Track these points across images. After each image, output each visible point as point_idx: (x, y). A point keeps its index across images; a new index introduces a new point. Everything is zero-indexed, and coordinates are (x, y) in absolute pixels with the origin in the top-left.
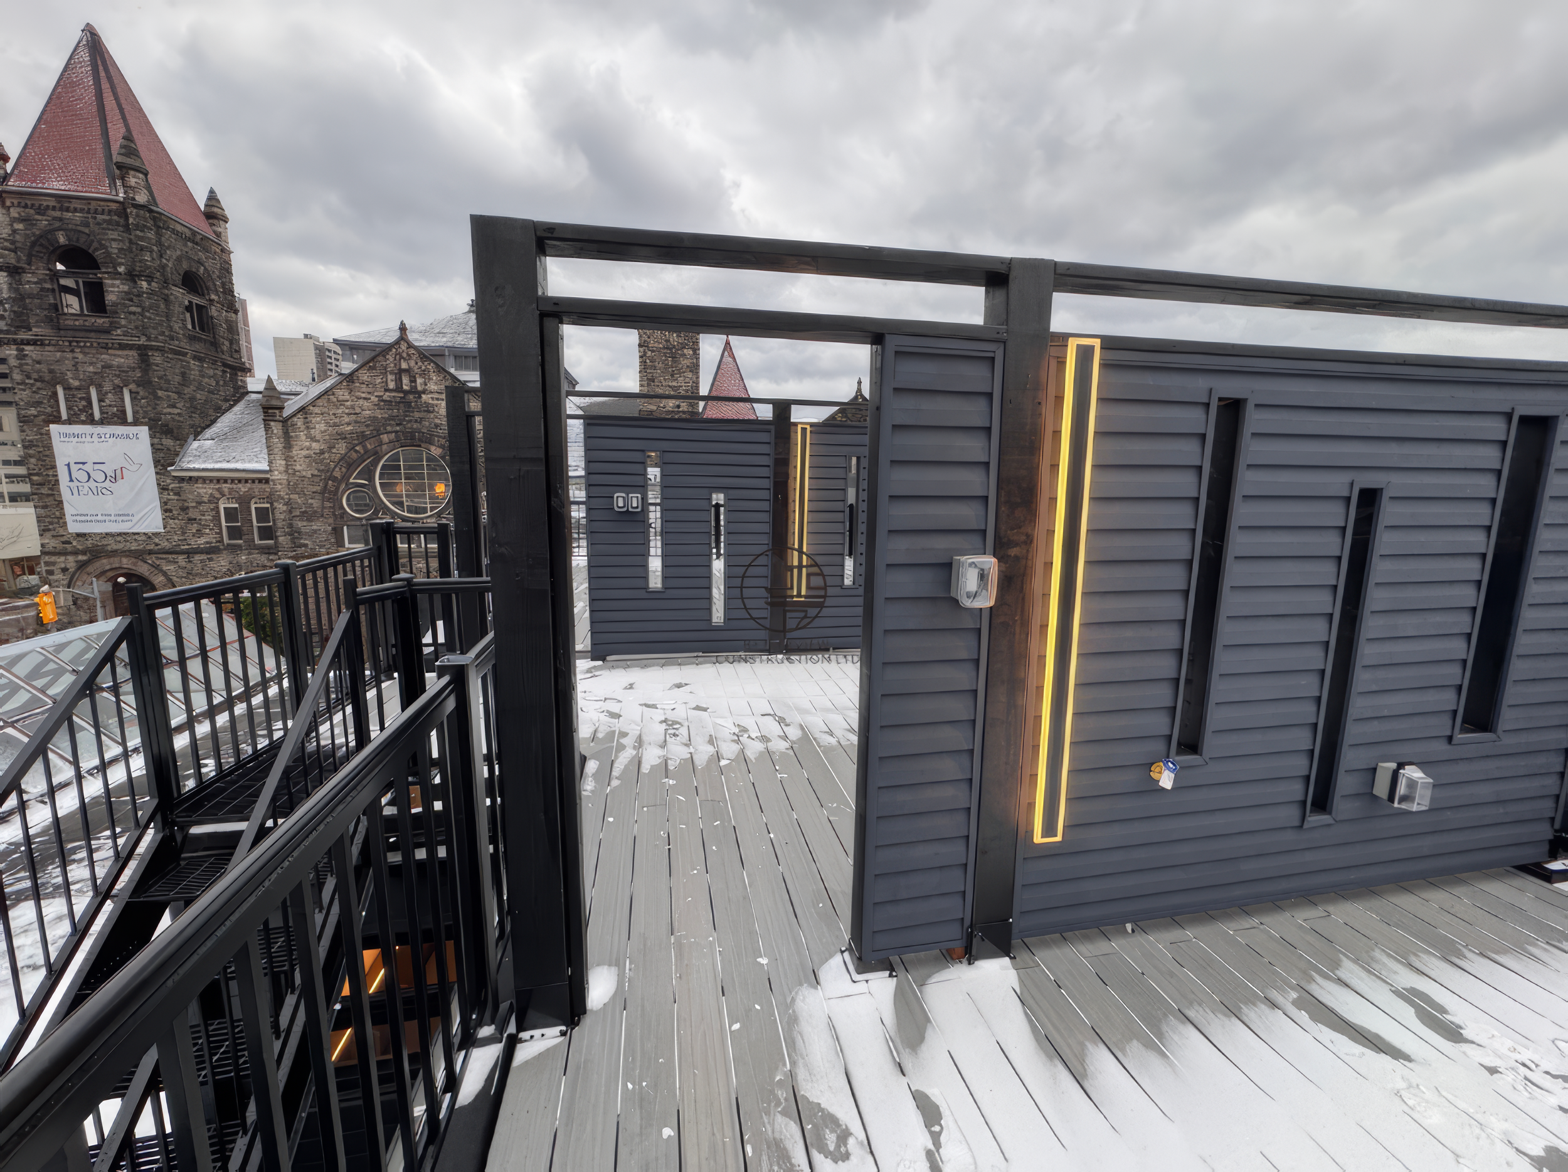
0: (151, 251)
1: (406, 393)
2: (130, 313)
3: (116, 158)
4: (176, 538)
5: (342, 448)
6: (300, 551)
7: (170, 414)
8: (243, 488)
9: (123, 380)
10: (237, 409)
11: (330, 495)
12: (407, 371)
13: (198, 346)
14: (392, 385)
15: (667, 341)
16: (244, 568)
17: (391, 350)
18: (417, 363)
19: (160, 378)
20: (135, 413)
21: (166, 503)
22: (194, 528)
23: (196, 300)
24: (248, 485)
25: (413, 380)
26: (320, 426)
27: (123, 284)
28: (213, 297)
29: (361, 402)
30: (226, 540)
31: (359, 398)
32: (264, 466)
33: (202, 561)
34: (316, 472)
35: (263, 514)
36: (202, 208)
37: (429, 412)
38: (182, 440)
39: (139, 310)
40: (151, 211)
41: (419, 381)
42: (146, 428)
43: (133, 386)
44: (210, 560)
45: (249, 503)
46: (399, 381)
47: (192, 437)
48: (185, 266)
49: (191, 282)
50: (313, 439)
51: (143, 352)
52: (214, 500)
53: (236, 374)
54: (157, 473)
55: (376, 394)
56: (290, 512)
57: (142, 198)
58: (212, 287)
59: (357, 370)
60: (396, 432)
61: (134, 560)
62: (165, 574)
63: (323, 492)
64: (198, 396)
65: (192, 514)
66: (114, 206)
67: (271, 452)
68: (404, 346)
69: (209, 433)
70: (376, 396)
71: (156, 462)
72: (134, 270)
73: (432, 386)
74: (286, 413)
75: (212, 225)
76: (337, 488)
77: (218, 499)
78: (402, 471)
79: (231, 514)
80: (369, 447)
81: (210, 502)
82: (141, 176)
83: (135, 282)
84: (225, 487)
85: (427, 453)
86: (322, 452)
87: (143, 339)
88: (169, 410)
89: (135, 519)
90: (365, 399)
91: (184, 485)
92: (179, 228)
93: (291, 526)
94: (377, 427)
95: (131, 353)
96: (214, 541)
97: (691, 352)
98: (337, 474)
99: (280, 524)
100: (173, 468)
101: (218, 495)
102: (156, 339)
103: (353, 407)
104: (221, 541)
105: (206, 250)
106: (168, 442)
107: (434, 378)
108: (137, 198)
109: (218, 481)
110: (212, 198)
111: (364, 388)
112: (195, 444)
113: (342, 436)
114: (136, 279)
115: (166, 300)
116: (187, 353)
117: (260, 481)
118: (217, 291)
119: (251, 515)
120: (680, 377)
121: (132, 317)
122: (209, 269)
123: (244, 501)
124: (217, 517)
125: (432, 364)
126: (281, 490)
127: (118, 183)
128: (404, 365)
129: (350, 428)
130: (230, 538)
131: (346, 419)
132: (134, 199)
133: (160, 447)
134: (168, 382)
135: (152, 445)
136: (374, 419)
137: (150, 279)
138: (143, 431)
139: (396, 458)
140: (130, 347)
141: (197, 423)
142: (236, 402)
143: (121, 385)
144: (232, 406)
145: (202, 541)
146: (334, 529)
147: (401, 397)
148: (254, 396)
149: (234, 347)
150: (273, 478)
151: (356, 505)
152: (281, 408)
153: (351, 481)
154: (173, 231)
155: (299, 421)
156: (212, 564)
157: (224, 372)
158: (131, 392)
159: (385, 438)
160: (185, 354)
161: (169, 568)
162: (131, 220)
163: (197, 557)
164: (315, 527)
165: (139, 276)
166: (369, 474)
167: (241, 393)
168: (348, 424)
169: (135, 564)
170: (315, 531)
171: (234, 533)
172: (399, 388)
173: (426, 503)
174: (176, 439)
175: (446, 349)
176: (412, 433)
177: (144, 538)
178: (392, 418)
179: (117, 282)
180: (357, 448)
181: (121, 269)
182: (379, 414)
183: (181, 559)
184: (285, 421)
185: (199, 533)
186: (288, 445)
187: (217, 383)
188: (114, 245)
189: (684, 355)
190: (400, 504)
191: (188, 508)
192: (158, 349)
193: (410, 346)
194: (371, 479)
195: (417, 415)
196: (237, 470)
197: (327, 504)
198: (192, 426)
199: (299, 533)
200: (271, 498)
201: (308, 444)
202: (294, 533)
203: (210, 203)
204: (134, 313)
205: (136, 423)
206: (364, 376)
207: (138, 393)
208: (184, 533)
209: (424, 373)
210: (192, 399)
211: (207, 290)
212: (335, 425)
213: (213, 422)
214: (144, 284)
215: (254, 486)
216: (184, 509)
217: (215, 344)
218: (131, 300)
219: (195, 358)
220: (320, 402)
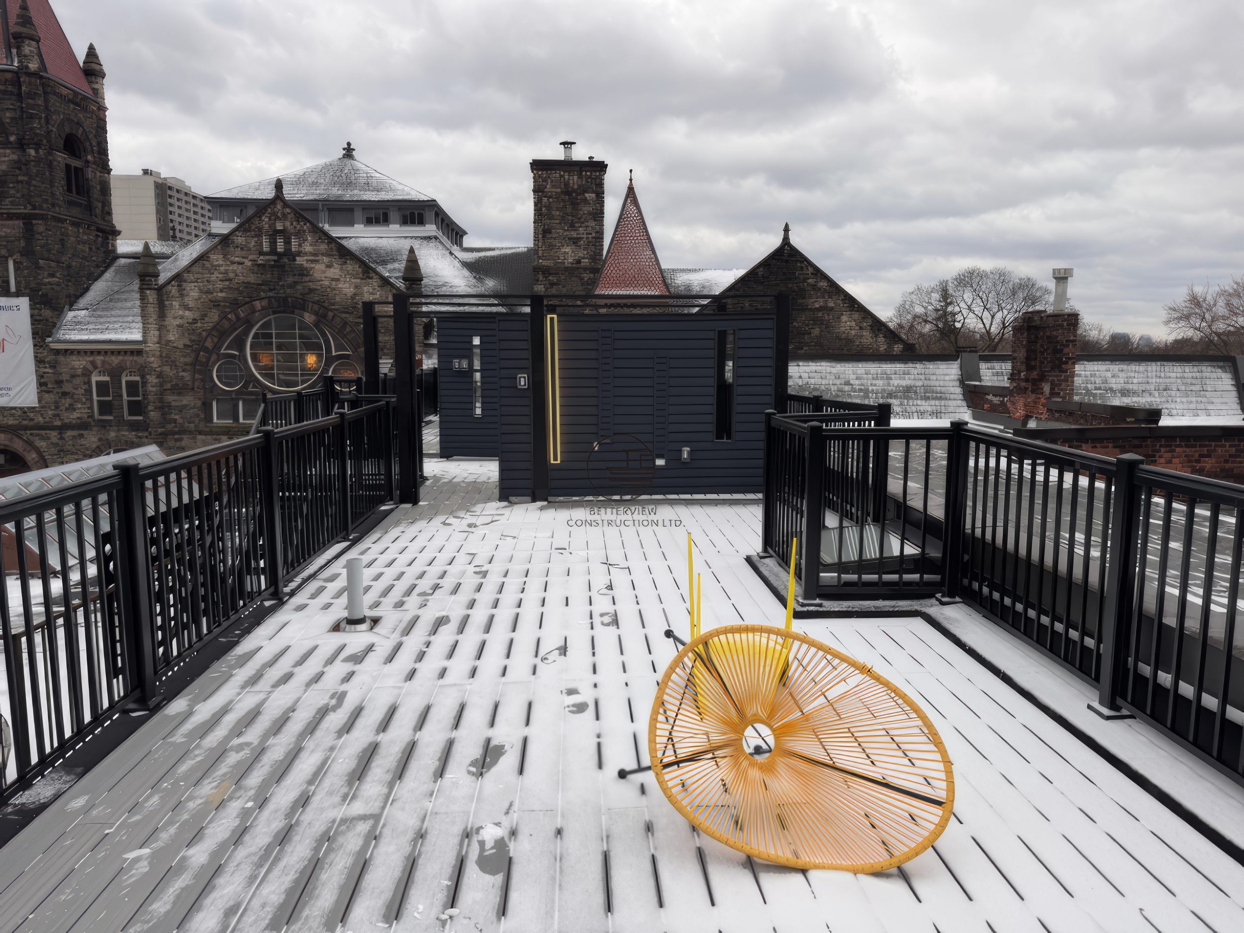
0: (40, 118)
1: (280, 255)
2: (18, 182)
3: (14, 28)
4: (50, 413)
5: (214, 316)
6: (170, 427)
7: (50, 283)
8: (115, 360)
9: (8, 250)
10: (108, 275)
11: (201, 368)
12: (283, 232)
13: (75, 211)
14: (266, 247)
15: (567, 184)
16: (113, 445)
17: (266, 210)
18: (292, 224)
19: (42, 247)
20: (18, 283)
21: (42, 377)
22: (67, 402)
23: (75, 163)
24: (121, 358)
25: (288, 242)
26: (193, 293)
27: (13, 153)
28: (89, 158)
29: (235, 267)
30: (96, 415)
31: (233, 263)
32: (137, 336)
33: (74, 437)
34: (188, 343)
35: (132, 388)
36: (81, 64)
37: (302, 275)
38: (59, 312)
39: (26, 178)
40: (41, 77)
41: (294, 242)
42: (27, 299)
43: (17, 256)
44: (81, 436)
45: (120, 376)
46: (273, 244)
47: (67, 307)
48: (67, 129)
49: (72, 145)
50: (186, 308)
51: (28, 219)
52: (87, 374)
53: (107, 238)
54: (35, 346)
55: (250, 258)
56: (161, 385)
57: (33, 66)
58: (89, 148)
59: (232, 233)
60: (269, 298)
61: (10, 436)
62: (38, 451)
63: (193, 364)
64: (74, 264)
65: (67, 387)
66: (9, 76)
67: (146, 322)
68: (279, 206)
69: (83, 302)
70: (251, 260)
71: (35, 334)
72: (24, 138)
73: (307, 248)
74: (162, 279)
75: (90, 82)
76: (208, 359)
77: (91, 373)
78: (274, 340)
79: (102, 388)
80: (242, 315)
81: (83, 375)
82: (34, 43)
83: (24, 150)
84: (99, 359)
85: (300, 321)
86: (195, 321)
87: (29, 207)
88: (50, 280)
89: (12, 393)
90: (239, 263)
91: (61, 358)
92: (65, 92)
93: (161, 400)
94: (249, 292)
95: (17, 222)
96: (86, 416)
97: (593, 195)
98: (209, 344)
99: (151, 398)
100: (50, 339)
101: (90, 367)
102: (41, 208)
103: (226, 272)
104: (91, 416)
105: (85, 109)
106: (47, 313)
107: (309, 239)
108: (30, 65)
109: (92, 352)
110: (92, 53)
111: (238, 252)
112: (71, 314)
113: (216, 304)
114: (25, 147)
115: (50, 165)
116: (66, 220)
117: (132, 352)
118: (92, 151)
119: (121, 388)
120: (581, 227)
121: (20, 186)
122: (87, 130)
123: (115, 374)
124: (89, 391)
125: (308, 224)
126: (154, 362)
127: (14, 51)
128: (279, 226)
129: (223, 295)
130: (101, 413)
131: (220, 285)
132: (27, 67)
133: (38, 318)
134: (49, 251)
135: (32, 316)
136: (247, 285)
137: (37, 146)
138: (24, 303)
139: (266, 325)
140: (17, 216)
141: (72, 292)
142: (107, 268)
143: (7, 255)
144: (103, 272)
145: (76, 415)
146: (204, 404)
147: (275, 261)
148: (123, 261)
149: (106, 208)
150: (148, 349)
151: (227, 377)
152: (156, 275)
153: (222, 351)
154: (60, 96)
155: (173, 290)
156: (82, 442)
157: (97, 236)
158: (15, 262)
159: (258, 305)
160: (63, 221)
161: (42, 444)
162: (23, 88)
163: (69, 433)
164: (185, 402)
165: (28, 144)
166: (239, 344)
167: (111, 257)
168: (221, 291)
169: (11, 440)
170: (185, 406)
171: (105, 408)
172: (273, 251)
173: (297, 375)
174: (54, 309)
175: (320, 203)
176: (285, 299)
177: (20, 412)
178: (265, 283)
179: (8, 151)
180: (229, 316)
181: (12, 138)
182: (252, 279)
183: (54, 434)
184: (160, 289)
185: (71, 408)
186: (162, 314)
187: (90, 249)
188: (8, 114)
189: (585, 201)
190: (270, 377)
191: (62, 382)
192: (42, 217)
193: (286, 204)
194: (241, 347)
195: (290, 280)
196: (110, 342)
197: (197, 376)
198: (68, 296)
199: (169, 407)
200: (143, 371)
201: (181, 313)
202: (164, 408)
203: (90, 60)
204: (22, 182)
205: (18, 294)
206: (240, 240)
207: (21, 263)
208: (57, 408)
209: (299, 234)
210: (69, 267)
211: (85, 151)
212: (208, 292)
213: (87, 290)
214: (32, 152)
215: (126, 358)
216: (59, 383)
217: (89, 208)
218: (20, 169)
219: (73, 224)
220: (194, 269)
